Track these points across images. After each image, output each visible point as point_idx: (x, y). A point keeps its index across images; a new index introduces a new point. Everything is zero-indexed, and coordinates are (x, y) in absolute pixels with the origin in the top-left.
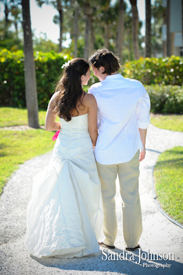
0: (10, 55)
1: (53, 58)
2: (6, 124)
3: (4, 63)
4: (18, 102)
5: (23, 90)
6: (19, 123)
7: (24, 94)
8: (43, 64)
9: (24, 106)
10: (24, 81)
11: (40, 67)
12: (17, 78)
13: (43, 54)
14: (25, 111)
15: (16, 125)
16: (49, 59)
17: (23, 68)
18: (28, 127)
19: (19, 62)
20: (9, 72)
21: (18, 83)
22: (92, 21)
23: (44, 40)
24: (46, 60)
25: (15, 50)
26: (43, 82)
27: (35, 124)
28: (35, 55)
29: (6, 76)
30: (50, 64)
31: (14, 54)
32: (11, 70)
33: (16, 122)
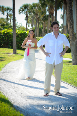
0: (8, 31)
1: (23, 32)
2: (6, 53)
3: (6, 33)
4: (10, 47)
5: (12, 43)
6: (10, 53)
7: (12, 44)
8: (19, 34)
9: (12, 48)
10: (12, 40)
11: (18, 35)
12: (10, 39)
13: (19, 31)
14: (12, 50)
15: (9, 53)
16: (21, 33)
17: (12, 35)
18: (13, 54)
19: (11, 33)
20: (7, 36)
21: (10, 40)
22: (39, 20)
23: (21, 26)
24: (20, 33)
25: (10, 30)
26: (19, 40)
27: (15, 53)
28: (16, 31)
29: (6, 38)
30: (21, 34)
31: (9, 31)
32: (8, 36)
33: (9, 52)
